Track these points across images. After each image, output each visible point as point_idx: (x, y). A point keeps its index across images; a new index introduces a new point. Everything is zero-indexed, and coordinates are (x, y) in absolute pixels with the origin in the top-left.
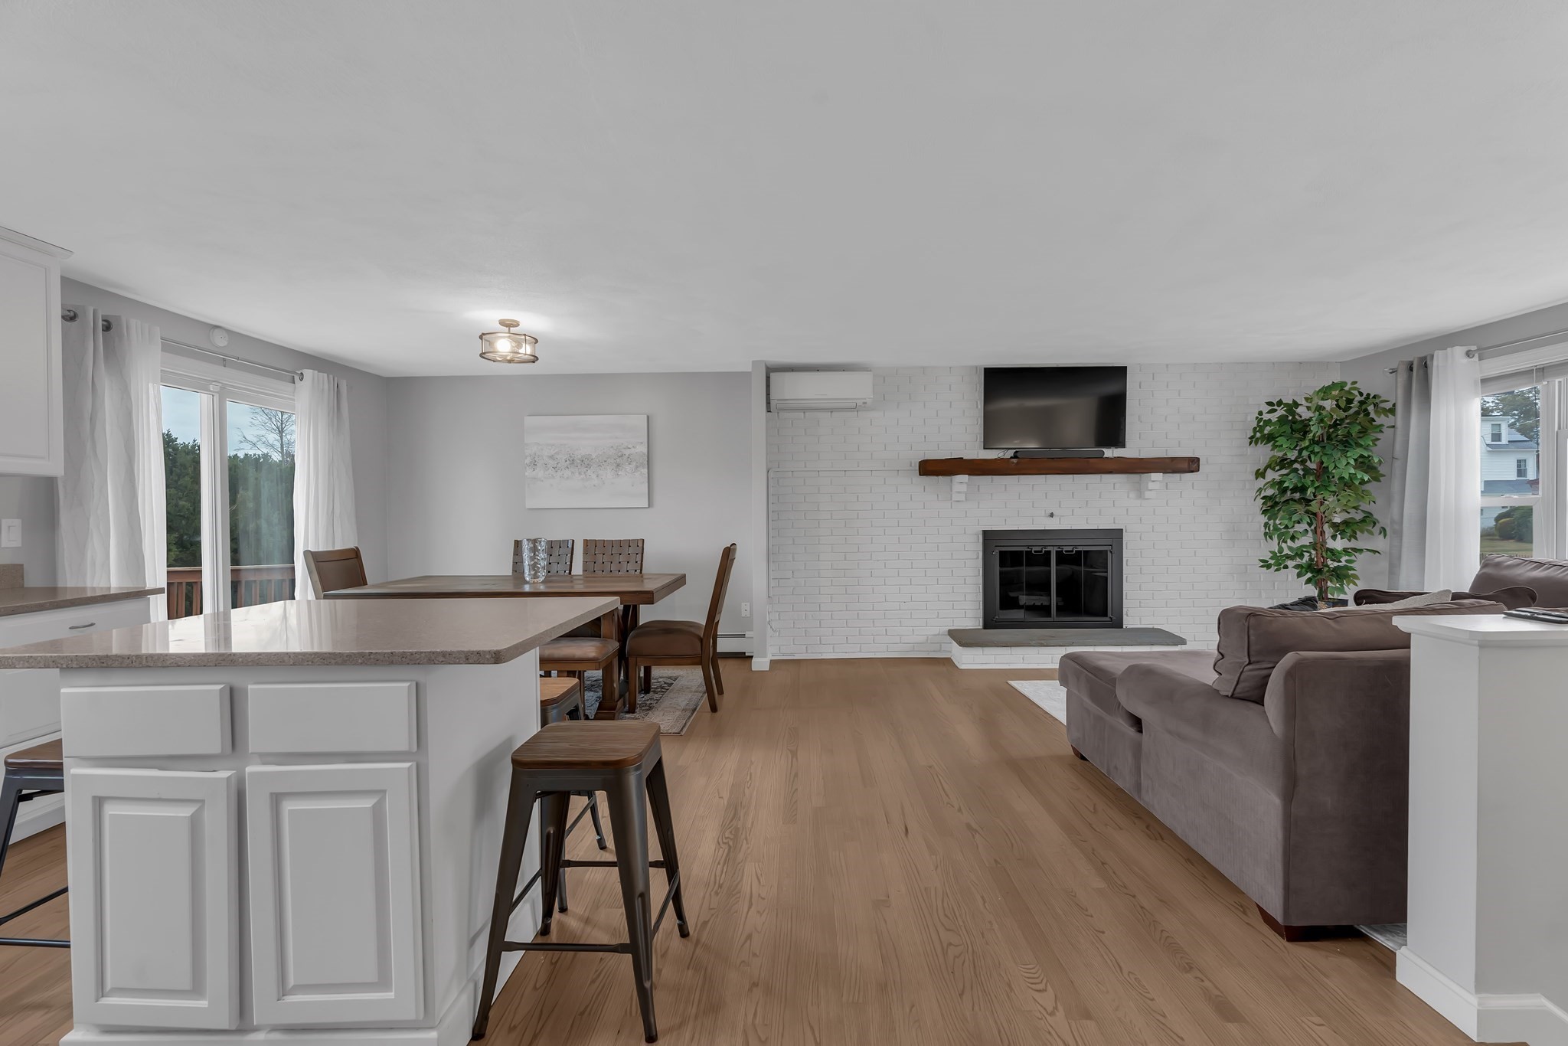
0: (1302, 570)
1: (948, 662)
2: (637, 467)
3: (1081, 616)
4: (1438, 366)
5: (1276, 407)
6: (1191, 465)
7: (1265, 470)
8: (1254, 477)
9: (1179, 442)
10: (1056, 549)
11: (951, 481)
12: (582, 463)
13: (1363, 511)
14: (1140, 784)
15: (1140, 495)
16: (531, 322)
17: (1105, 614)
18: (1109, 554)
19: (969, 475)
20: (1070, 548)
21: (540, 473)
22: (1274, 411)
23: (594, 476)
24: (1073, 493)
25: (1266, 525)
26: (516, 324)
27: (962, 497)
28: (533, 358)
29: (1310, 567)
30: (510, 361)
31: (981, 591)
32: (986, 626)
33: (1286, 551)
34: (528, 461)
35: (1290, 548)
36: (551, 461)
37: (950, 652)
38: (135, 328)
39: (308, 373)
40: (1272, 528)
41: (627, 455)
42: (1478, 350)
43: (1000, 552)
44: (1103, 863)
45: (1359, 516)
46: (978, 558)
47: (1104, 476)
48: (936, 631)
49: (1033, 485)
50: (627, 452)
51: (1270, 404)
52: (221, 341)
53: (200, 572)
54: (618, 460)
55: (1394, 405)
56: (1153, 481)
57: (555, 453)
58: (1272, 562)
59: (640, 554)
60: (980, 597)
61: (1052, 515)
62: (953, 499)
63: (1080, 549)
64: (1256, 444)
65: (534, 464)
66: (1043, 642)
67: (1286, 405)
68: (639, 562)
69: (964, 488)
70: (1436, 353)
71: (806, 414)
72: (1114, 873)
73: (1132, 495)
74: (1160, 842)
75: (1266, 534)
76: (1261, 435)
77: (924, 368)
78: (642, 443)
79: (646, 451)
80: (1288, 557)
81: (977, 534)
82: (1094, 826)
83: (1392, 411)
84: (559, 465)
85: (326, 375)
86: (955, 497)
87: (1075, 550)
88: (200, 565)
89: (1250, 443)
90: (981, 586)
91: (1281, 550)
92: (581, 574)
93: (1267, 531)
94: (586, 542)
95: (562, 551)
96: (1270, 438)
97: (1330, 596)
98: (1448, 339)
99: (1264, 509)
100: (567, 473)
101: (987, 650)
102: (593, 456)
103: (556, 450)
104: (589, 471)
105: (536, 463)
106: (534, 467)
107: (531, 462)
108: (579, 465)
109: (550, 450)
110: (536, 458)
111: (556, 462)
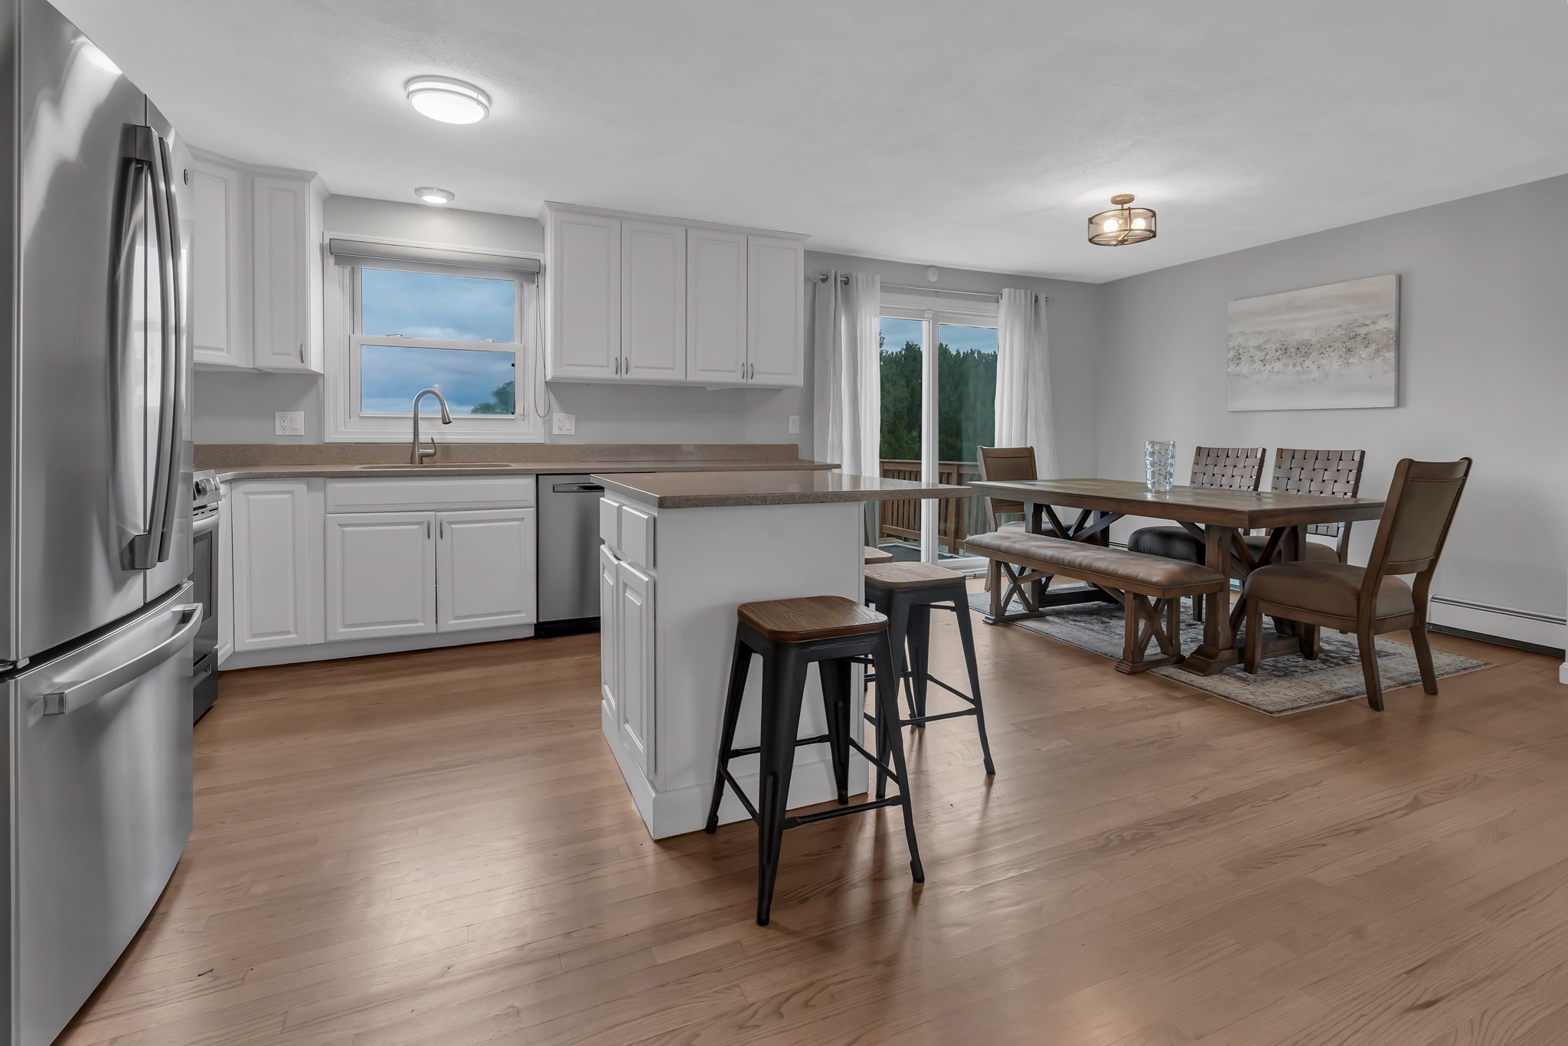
2: (1377, 351)
16: (1146, 193)
21: (1244, 368)
23: (1313, 367)
26: (1131, 199)
28: (1149, 233)
30: (1123, 242)
34: (1231, 355)
36: (1258, 353)
38: (860, 277)
39: (1006, 292)
41: (1363, 335)
50: (1363, 331)
52: (933, 278)
53: (921, 463)
54: (1349, 344)
57: (1264, 342)
59: (1355, 471)
65: (1238, 358)
68: (1352, 483)
78: (1386, 316)
79: (1393, 326)
84: (1268, 357)
85: (1023, 291)
88: (921, 460)
92: (1270, 491)
94: (1281, 452)
95: (1249, 462)
100: (1278, 366)
102: (1314, 340)
103: (1265, 339)
104: (1307, 361)
105: (1240, 356)
106: (1238, 361)
107: (1234, 356)
108: (1294, 354)
109: (1258, 338)
110: (1241, 351)
111: (1264, 354)
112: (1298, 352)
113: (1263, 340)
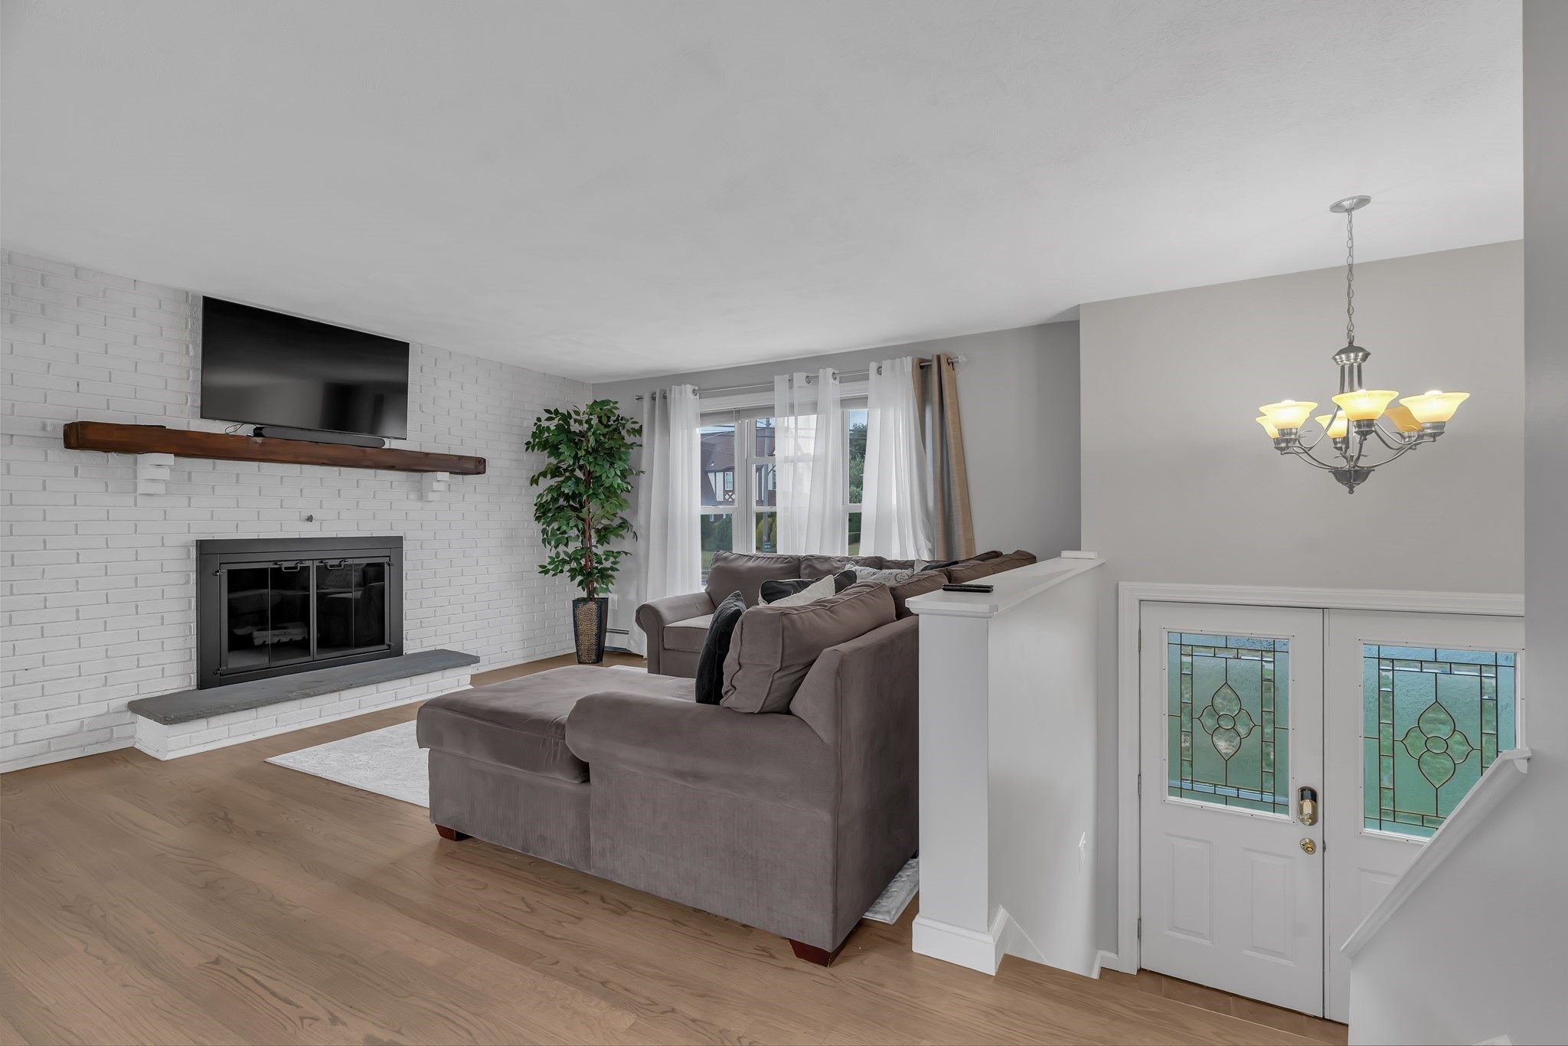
0: (573, 574)
1: (131, 754)
3: (352, 649)
4: (675, 398)
5: (553, 416)
6: (477, 466)
7: (539, 477)
8: (529, 482)
9: (462, 440)
10: (317, 563)
11: (136, 462)
13: (621, 518)
14: (589, 849)
15: (421, 497)
17: (382, 642)
18: (386, 567)
19: (176, 455)
20: (336, 562)
22: (553, 419)
24: (339, 491)
25: (544, 531)
27: (160, 488)
29: (581, 571)
31: (194, 631)
32: (203, 683)
33: (562, 556)
35: (566, 553)
37: (133, 737)
40: (550, 534)
42: (699, 390)
43: (230, 572)
44: (604, 983)
45: (617, 522)
46: (187, 582)
47: (379, 471)
48: (103, 708)
49: (282, 477)
51: (548, 411)
55: (641, 426)
56: (439, 481)
58: (550, 567)
60: (193, 642)
61: (310, 519)
62: (139, 491)
63: (350, 562)
64: (533, 450)
66: (308, 691)
67: (562, 414)
69: (164, 474)
70: (673, 387)
72: (627, 990)
73: (412, 496)
74: (630, 912)
75: (544, 541)
76: (540, 441)
77: (77, 268)
80: (564, 562)
81: (186, 547)
82: (549, 932)
83: (639, 431)
86: (143, 487)
87: (343, 563)
89: (527, 449)
90: (194, 626)
91: (558, 554)
93: (545, 536)
96: (544, 445)
97: (596, 596)
98: (681, 378)
99: (537, 515)
101: (214, 721)
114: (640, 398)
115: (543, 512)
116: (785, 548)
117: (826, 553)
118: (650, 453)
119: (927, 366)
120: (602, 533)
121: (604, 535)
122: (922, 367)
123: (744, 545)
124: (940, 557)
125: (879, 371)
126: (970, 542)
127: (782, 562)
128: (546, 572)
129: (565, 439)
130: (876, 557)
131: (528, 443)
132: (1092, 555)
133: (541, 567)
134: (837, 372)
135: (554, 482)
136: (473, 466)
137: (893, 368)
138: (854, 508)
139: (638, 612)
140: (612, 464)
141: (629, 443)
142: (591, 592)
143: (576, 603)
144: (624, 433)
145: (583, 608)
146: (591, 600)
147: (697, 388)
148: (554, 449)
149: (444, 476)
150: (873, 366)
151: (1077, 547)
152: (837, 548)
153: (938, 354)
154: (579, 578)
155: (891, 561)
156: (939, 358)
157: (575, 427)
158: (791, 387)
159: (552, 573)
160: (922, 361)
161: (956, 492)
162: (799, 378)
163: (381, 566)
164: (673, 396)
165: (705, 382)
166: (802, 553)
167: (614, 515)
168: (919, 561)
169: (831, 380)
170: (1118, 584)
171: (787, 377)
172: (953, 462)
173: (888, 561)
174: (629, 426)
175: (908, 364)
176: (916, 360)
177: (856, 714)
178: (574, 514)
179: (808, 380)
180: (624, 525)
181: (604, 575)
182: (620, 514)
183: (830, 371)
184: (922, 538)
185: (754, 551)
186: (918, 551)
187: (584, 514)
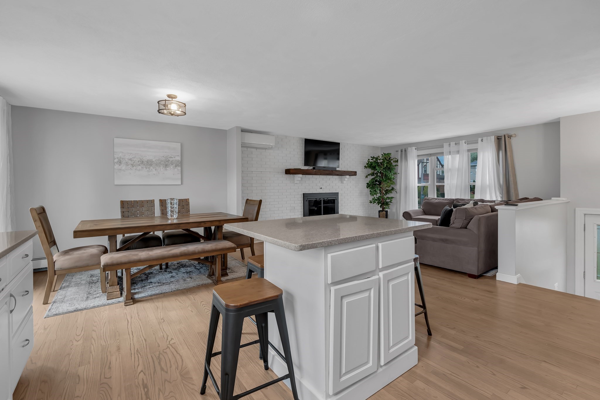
0: (379, 203)
2: (175, 166)
7: (368, 176)
8: (365, 177)
10: (323, 199)
11: (295, 176)
12: (148, 164)
15: (342, 182)
18: (336, 200)
20: (326, 199)
21: (123, 167)
22: (373, 159)
23: (154, 170)
24: (326, 181)
25: (370, 191)
27: (298, 182)
29: (381, 202)
30: (172, 115)
33: (376, 198)
34: (116, 161)
35: (377, 197)
36: (130, 162)
41: (171, 161)
43: (309, 200)
45: (391, 188)
46: (302, 202)
47: (334, 176)
49: (316, 178)
50: (171, 159)
51: (371, 157)
54: (166, 163)
55: (398, 160)
58: (372, 201)
61: (321, 188)
62: (295, 182)
63: (329, 199)
64: (367, 168)
67: (375, 158)
69: (300, 179)
70: (409, 148)
71: (248, 149)
73: (340, 182)
75: (370, 194)
76: (369, 166)
78: (178, 156)
79: (180, 159)
80: (376, 200)
81: (301, 195)
83: (397, 161)
84: (134, 164)
89: (365, 168)
91: (374, 198)
94: (161, 201)
95: (149, 205)
98: (411, 145)
100: (140, 167)
102: (154, 160)
103: (133, 156)
104: (151, 167)
105: (121, 162)
106: (120, 164)
107: (118, 161)
108: (146, 164)
109: (130, 156)
110: (121, 160)
111: (133, 162)
112: (148, 163)
113: (132, 157)
114: (397, 151)
115: (368, 185)
116: (449, 195)
117: (462, 198)
118: (401, 168)
119: (500, 138)
120: (386, 192)
121: (387, 192)
122: (498, 139)
123: (432, 195)
124: (505, 199)
125: (482, 141)
126: (517, 194)
127: (447, 200)
128: (371, 202)
129: (377, 165)
130: (481, 199)
131: (365, 166)
132: (564, 199)
133: (370, 201)
134: (466, 141)
135: (373, 177)
136: (354, 173)
137: (487, 139)
138: (473, 184)
139: (404, 213)
140: (390, 171)
141: (394, 165)
142: (383, 208)
143: (379, 211)
144: (392, 162)
145: (381, 213)
146: (384, 211)
147: (416, 148)
148: (374, 168)
149: (348, 177)
150: (480, 139)
151: (559, 196)
152: (466, 196)
153: (504, 134)
154: (380, 205)
155: (487, 201)
156: (505, 136)
157: (379, 161)
158: (449, 146)
159: (373, 203)
160: (498, 137)
161: (511, 179)
162: (453, 144)
163: (334, 200)
164: (409, 150)
165: (418, 146)
166: (454, 198)
167: (390, 186)
168: (497, 200)
169: (464, 144)
170: (575, 209)
171: (448, 143)
172: (510, 169)
173: (486, 200)
174: (394, 160)
175: (493, 138)
176: (496, 137)
177: (483, 229)
178: (379, 186)
179: (456, 144)
180: (393, 189)
181: (387, 204)
182: (392, 186)
183: (464, 141)
184: (498, 193)
185: (436, 197)
186: (496, 197)
187: (381, 186)
